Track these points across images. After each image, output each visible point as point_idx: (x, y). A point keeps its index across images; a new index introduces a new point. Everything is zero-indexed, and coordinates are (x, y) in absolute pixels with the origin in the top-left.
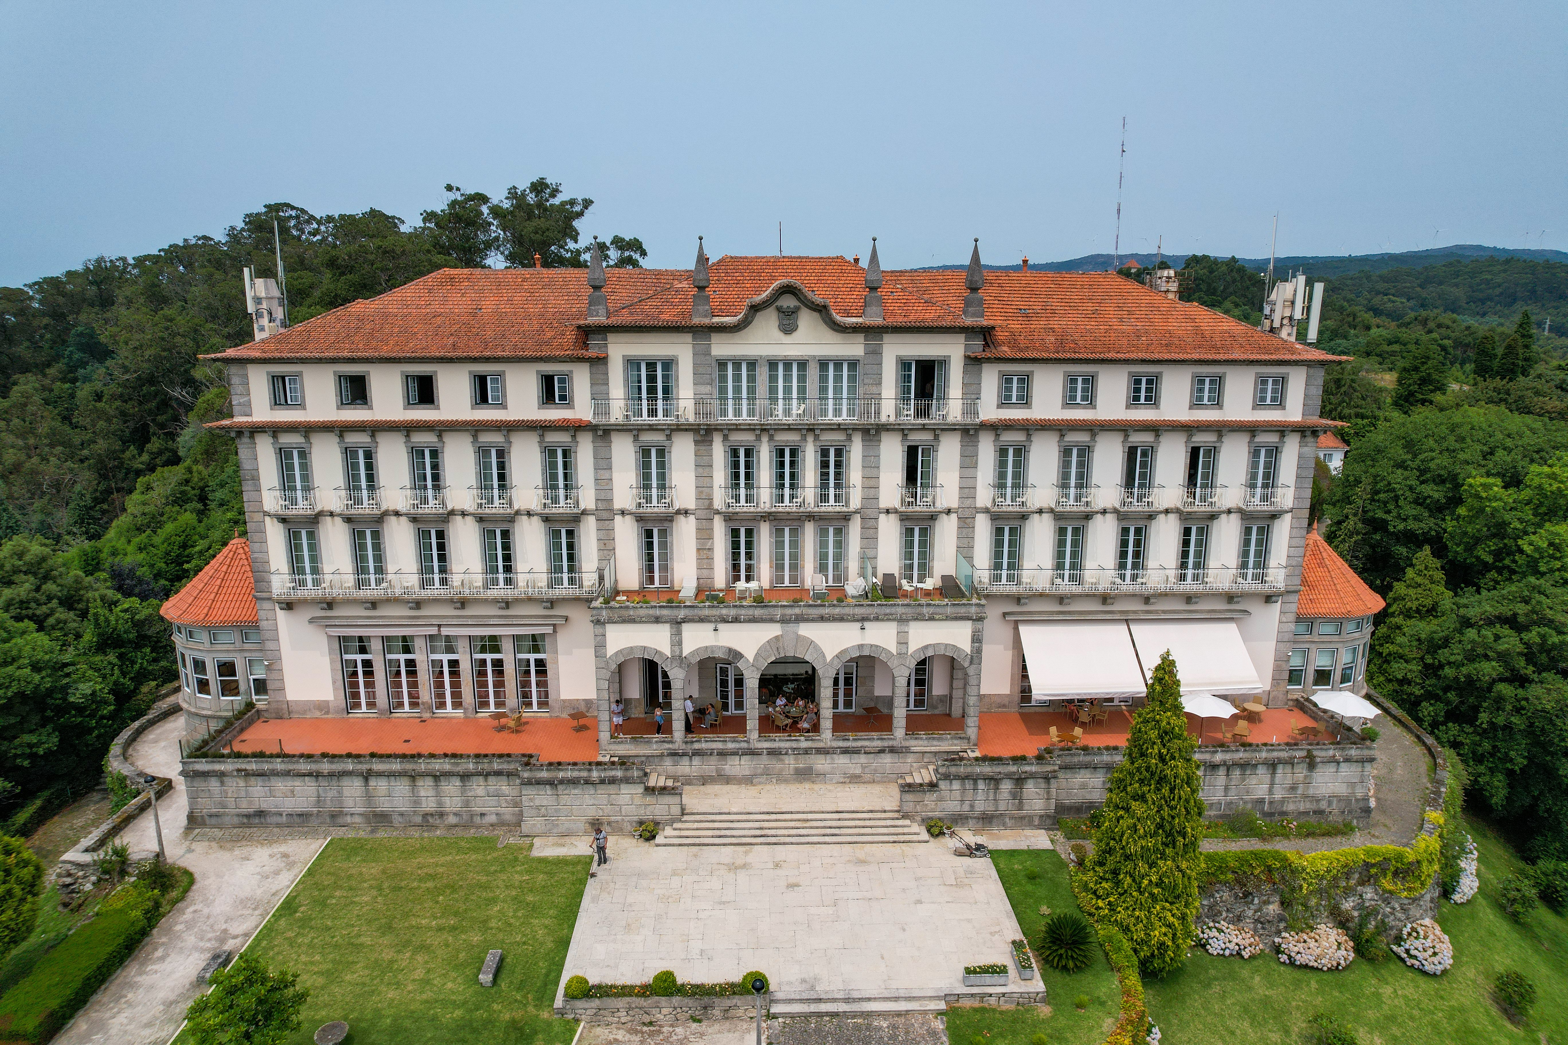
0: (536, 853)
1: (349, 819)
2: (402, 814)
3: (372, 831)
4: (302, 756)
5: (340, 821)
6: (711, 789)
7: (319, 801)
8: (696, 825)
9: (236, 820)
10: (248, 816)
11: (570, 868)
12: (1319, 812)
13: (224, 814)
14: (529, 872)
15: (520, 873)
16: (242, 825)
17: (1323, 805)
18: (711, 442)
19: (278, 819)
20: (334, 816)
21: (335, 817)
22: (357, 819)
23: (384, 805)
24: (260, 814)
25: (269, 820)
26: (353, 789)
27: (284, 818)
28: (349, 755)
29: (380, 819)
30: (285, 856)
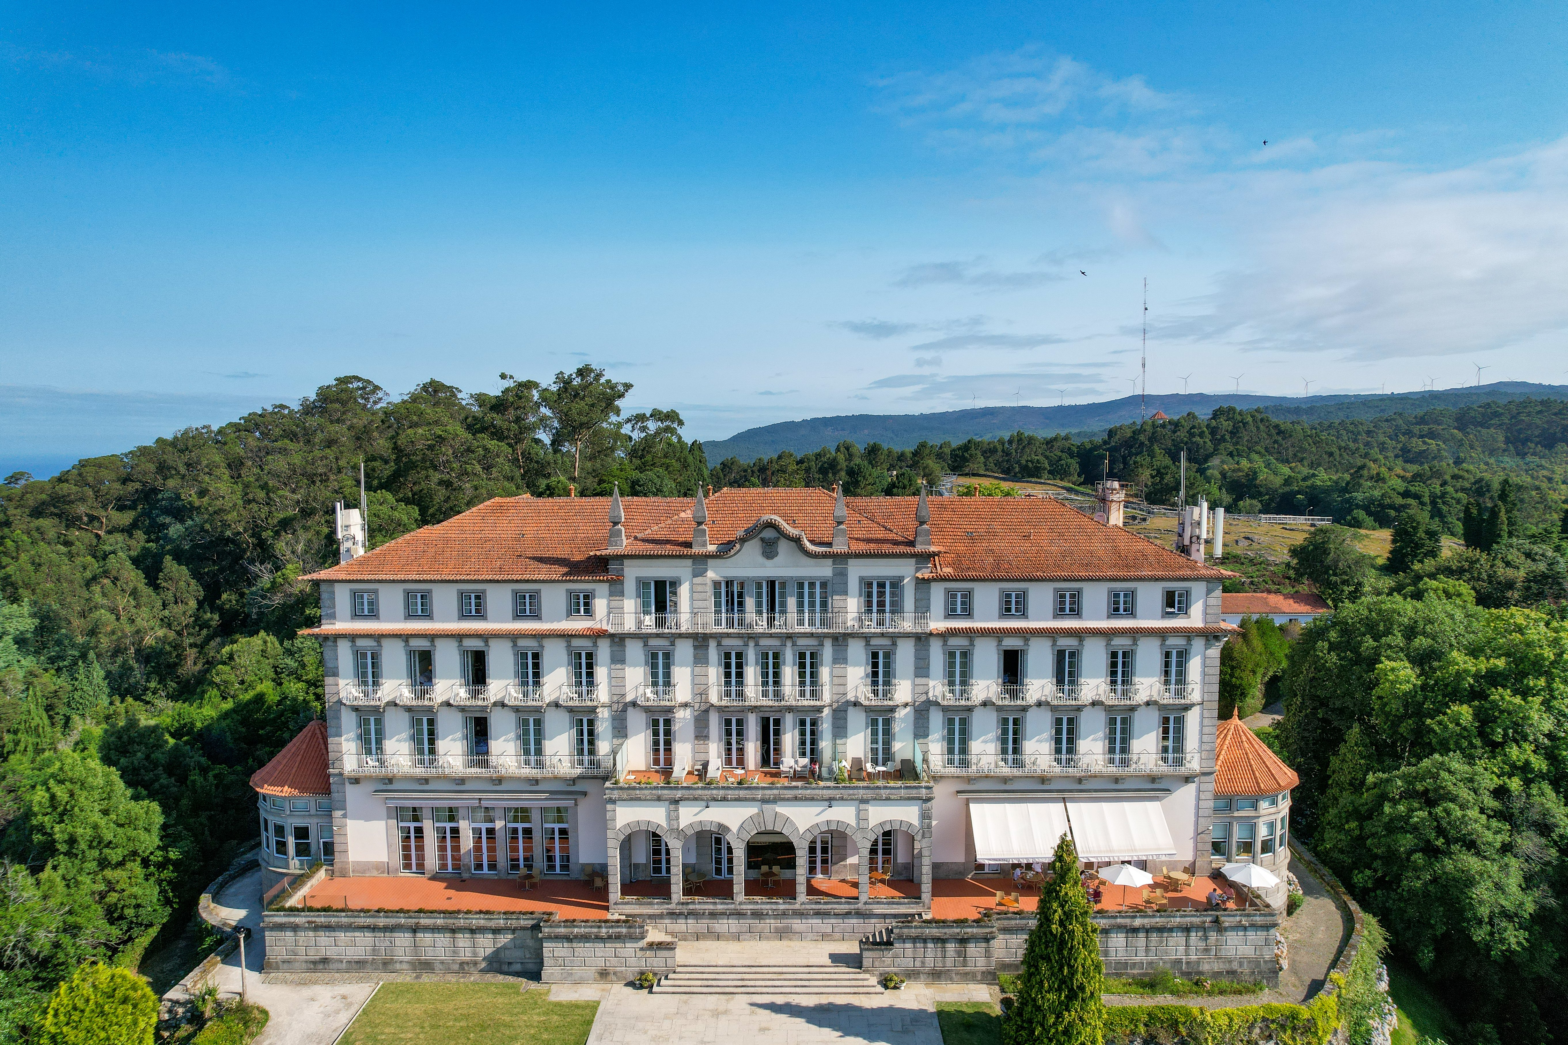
0: (553, 998)
1: (398, 966)
2: (442, 963)
3: (417, 977)
4: (362, 911)
5: (390, 967)
6: (702, 944)
7: (375, 950)
8: (688, 976)
9: (304, 965)
10: (314, 963)
11: (580, 1012)
12: (1232, 973)
13: (295, 960)
14: (546, 1013)
15: (539, 1014)
16: (309, 970)
17: (1235, 966)
18: (707, 647)
19: (340, 966)
20: (385, 964)
21: (387, 965)
22: (405, 966)
23: (428, 954)
24: (325, 961)
25: (331, 966)
26: (403, 940)
27: (344, 965)
28: (401, 911)
29: (424, 966)
30: (344, 997)
